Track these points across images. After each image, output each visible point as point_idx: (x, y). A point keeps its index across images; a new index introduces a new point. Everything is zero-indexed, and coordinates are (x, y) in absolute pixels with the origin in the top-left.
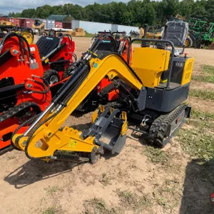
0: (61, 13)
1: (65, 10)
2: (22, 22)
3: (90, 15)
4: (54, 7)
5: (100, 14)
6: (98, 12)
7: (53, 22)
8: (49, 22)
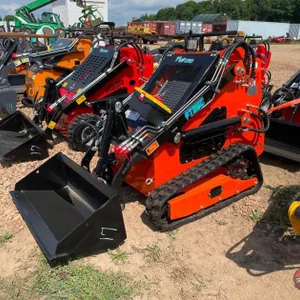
0: (210, 11)
1: (215, 6)
2: (160, 27)
3: (253, 11)
4: (200, 3)
5: (269, 8)
6: (265, 7)
7: (200, 25)
8: (194, 25)
